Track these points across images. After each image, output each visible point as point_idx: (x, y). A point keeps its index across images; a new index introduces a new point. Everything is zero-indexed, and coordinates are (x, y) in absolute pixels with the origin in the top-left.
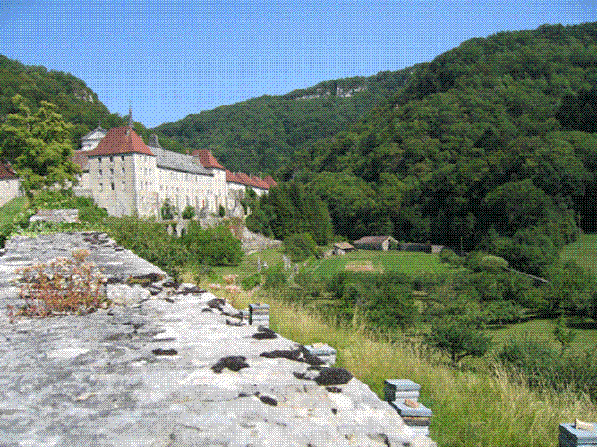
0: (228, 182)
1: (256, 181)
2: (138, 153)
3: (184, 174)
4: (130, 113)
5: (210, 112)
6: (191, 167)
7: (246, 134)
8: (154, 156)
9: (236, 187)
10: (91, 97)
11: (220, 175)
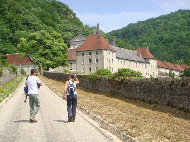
0: (159, 67)
1: (176, 67)
2: (105, 50)
3: (132, 63)
4: (98, 25)
5: (143, 22)
6: (136, 58)
7: (166, 36)
8: (114, 51)
9: (163, 71)
10: (72, 15)
11: (154, 63)
